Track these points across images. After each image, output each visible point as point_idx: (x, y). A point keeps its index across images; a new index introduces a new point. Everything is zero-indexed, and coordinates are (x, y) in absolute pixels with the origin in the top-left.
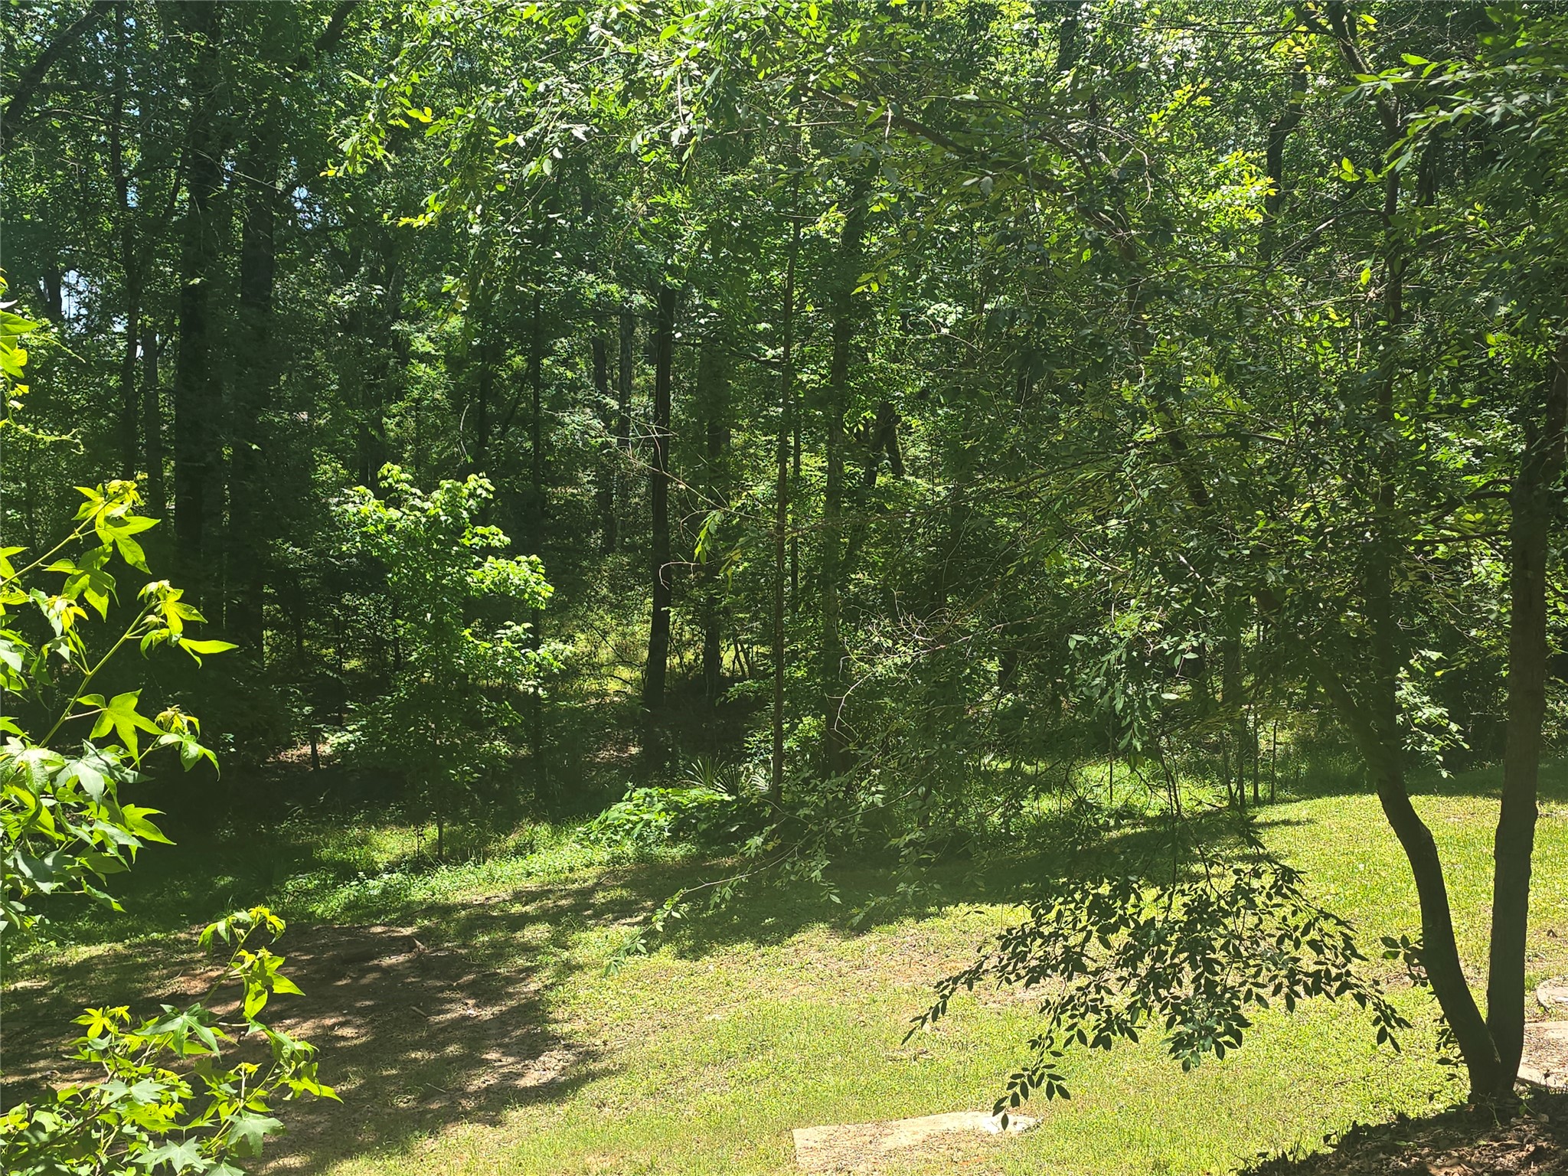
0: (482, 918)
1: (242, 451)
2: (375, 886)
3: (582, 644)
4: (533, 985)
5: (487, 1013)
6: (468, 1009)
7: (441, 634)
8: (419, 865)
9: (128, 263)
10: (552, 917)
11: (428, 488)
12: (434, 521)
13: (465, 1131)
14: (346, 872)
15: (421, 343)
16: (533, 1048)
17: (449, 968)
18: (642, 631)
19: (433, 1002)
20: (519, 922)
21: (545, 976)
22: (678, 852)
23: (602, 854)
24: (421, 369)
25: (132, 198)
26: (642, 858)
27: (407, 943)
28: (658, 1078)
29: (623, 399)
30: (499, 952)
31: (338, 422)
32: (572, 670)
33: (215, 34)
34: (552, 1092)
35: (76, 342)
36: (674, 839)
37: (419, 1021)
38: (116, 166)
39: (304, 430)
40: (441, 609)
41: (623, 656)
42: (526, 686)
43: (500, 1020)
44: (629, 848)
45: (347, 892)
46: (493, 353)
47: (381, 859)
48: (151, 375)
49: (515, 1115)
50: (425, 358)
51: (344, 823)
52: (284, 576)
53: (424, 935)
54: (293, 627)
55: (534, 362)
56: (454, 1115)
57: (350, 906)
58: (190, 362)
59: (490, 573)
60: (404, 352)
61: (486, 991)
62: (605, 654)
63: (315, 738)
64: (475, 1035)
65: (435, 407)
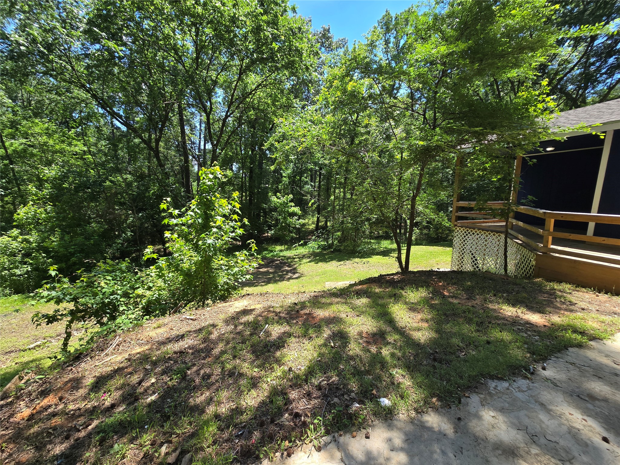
0: (289, 258)
1: (258, 191)
2: (275, 253)
3: (307, 221)
4: (295, 266)
5: (289, 269)
6: (287, 268)
7: (285, 218)
8: (281, 251)
9: (242, 163)
10: (299, 258)
11: (283, 197)
12: (284, 202)
13: (285, 282)
14: (272, 251)
15: (284, 175)
16: (294, 273)
17: (285, 263)
18: (315, 219)
19: (283, 267)
20: (294, 258)
21: (297, 265)
22: (318, 251)
23: (307, 250)
24: (284, 179)
25: (243, 152)
26: (313, 251)
27: (279, 260)
28: (310, 277)
29: (314, 183)
30: (291, 262)
31: (272, 187)
32: (304, 225)
33: (255, 129)
34: (296, 278)
35: (235, 174)
36: (318, 249)
37: (280, 269)
38: (241, 148)
39: (267, 188)
40: (285, 214)
41: (313, 223)
42: (297, 226)
43: (291, 270)
44: (311, 250)
45: (272, 254)
46: (295, 177)
47: (277, 250)
48: (245, 179)
49: (291, 281)
50: (285, 177)
51: (272, 245)
52: (264, 209)
53: (282, 259)
54: (265, 217)
55: (301, 178)
56: (283, 280)
57: (272, 256)
58: (251, 177)
59: (292, 210)
60: (282, 177)
61: (289, 266)
62: (310, 223)
63: (268, 233)
64: (288, 272)
65: (287, 185)
